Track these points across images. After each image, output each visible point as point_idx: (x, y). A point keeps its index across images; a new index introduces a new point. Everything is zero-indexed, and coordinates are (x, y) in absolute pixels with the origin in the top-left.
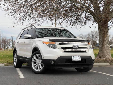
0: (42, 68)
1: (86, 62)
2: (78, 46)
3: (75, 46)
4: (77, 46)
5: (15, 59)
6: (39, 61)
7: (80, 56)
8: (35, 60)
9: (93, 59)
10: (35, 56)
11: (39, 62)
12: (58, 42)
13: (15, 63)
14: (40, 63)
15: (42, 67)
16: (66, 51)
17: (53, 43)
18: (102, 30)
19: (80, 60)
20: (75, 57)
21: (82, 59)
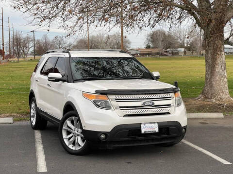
0: (82, 144)
1: (168, 133)
2: (153, 104)
3: (147, 104)
4: (151, 104)
5: (32, 111)
6: (76, 129)
7: (158, 123)
8: (68, 127)
9: (183, 126)
10: (68, 120)
11: (76, 132)
12: (114, 97)
13: (32, 119)
14: (79, 134)
15: (83, 141)
16: (130, 113)
17: (103, 97)
18: (212, 42)
19: (157, 130)
20: (147, 125)
21: (160, 128)
